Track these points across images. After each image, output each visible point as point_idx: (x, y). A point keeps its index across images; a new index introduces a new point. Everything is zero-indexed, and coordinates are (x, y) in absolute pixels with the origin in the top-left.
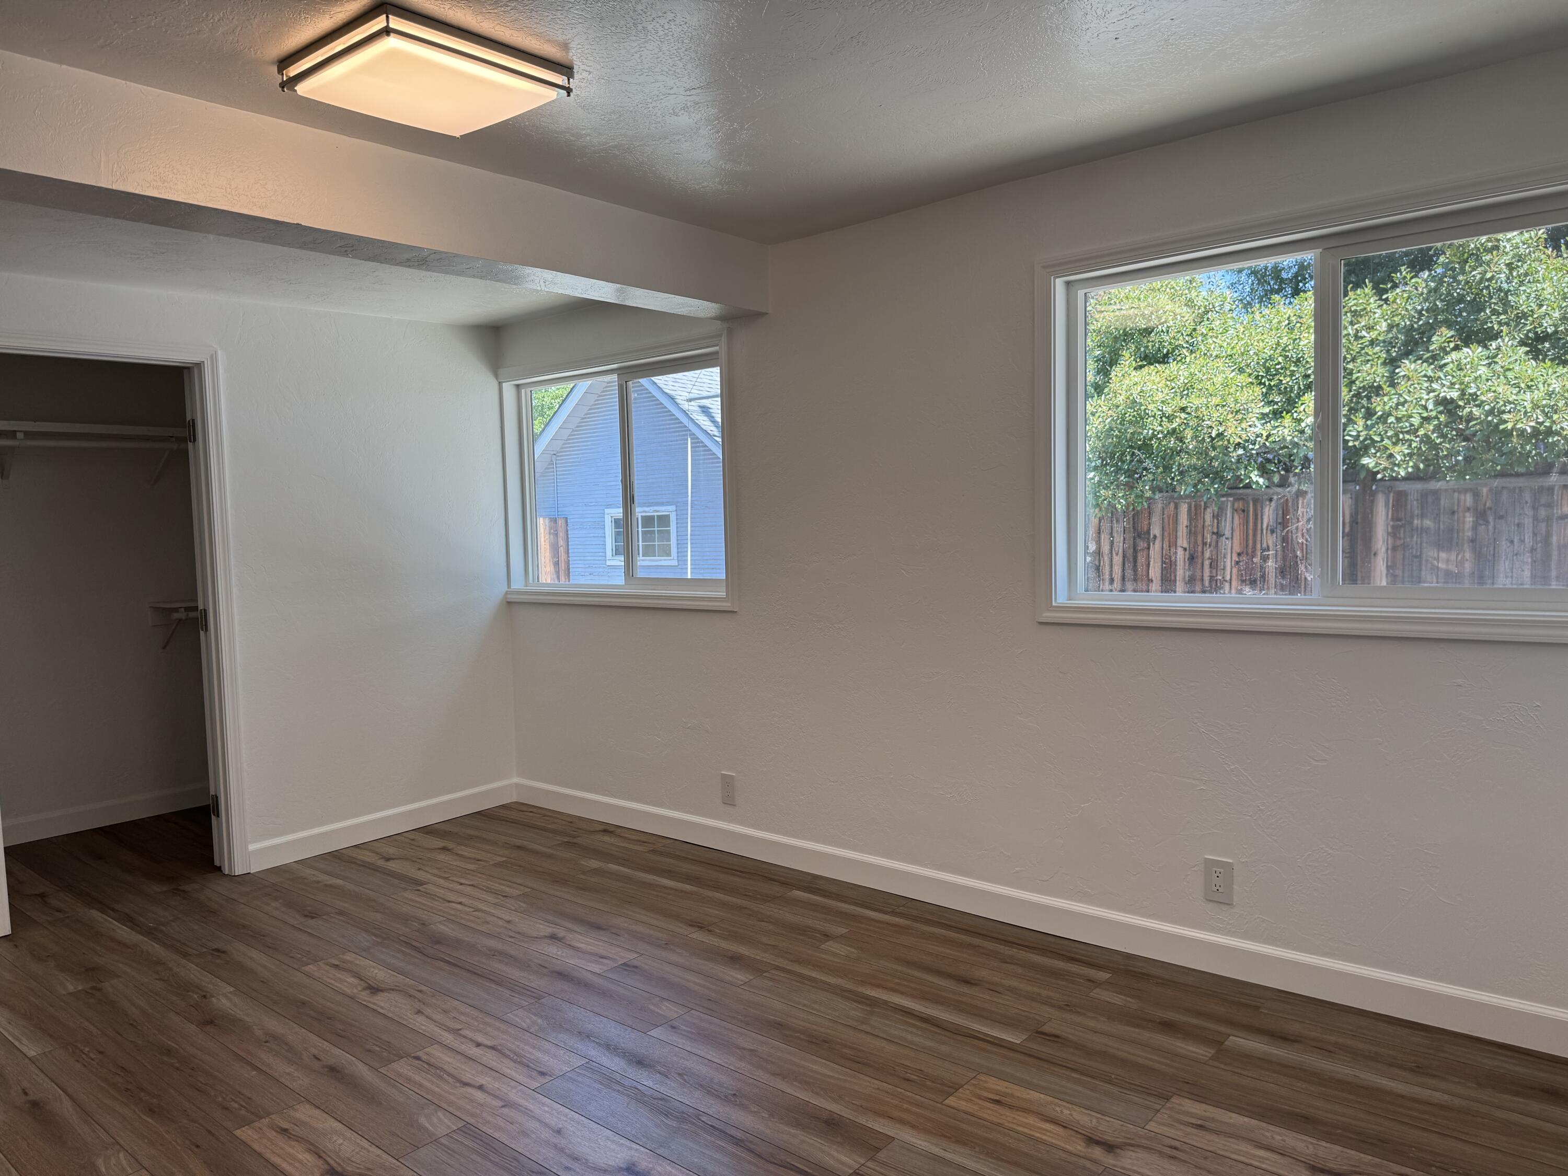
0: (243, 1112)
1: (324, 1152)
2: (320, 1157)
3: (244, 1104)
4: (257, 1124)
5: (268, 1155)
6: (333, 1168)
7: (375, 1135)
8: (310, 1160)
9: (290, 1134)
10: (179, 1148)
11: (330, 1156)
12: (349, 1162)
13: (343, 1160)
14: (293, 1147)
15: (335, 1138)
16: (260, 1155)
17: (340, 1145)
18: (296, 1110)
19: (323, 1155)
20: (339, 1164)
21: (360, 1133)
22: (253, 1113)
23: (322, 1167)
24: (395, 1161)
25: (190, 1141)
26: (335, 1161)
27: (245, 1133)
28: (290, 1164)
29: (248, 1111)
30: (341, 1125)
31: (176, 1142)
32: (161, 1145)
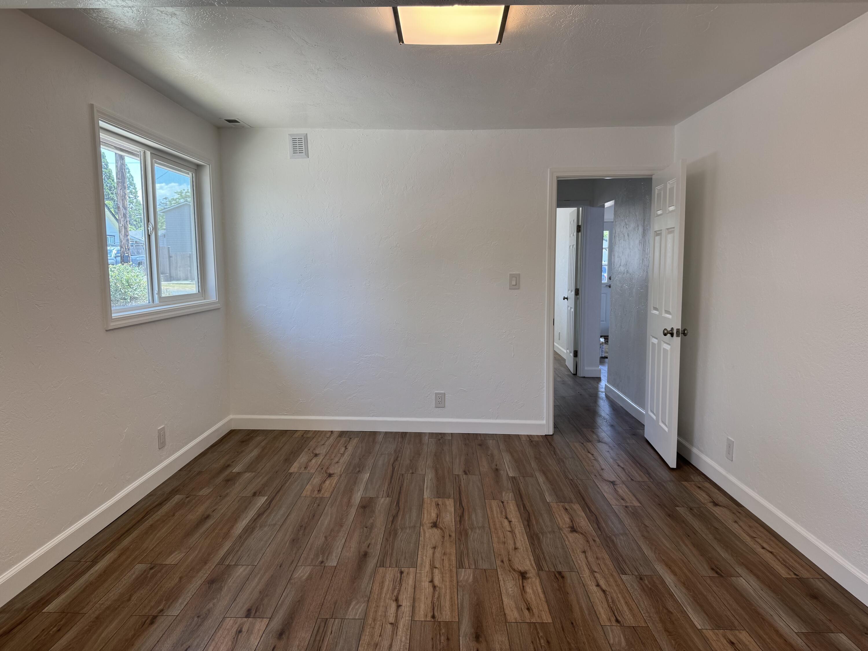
0: (541, 634)
1: (520, 588)
2: (523, 586)
3: (537, 639)
4: (539, 621)
5: (543, 599)
6: (522, 579)
7: (495, 584)
8: (528, 588)
9: (527, 605)
10: (581, 628)
11: (520, 585)
12: (514, 578)
13: (516, 580)
14: (531, 598)
15: (511, 592)
16: (547, 601)
17: (511, 588)
18: (516, 619)
19: (522, 587)
20: (519, 579)
21: (499, 589)
22: (537, 630)
23: (526, 582)
24: (498, 569)
25: (575, 630)
26: (519, 582)
27: (547, 618)
28: (537, 590)
29: (538, 633)
30: (503, 598)
31: (582, 633)
32: (590, 636)
